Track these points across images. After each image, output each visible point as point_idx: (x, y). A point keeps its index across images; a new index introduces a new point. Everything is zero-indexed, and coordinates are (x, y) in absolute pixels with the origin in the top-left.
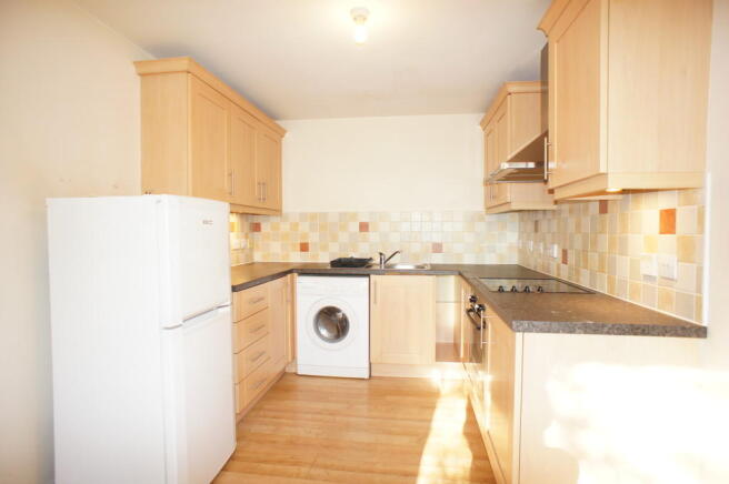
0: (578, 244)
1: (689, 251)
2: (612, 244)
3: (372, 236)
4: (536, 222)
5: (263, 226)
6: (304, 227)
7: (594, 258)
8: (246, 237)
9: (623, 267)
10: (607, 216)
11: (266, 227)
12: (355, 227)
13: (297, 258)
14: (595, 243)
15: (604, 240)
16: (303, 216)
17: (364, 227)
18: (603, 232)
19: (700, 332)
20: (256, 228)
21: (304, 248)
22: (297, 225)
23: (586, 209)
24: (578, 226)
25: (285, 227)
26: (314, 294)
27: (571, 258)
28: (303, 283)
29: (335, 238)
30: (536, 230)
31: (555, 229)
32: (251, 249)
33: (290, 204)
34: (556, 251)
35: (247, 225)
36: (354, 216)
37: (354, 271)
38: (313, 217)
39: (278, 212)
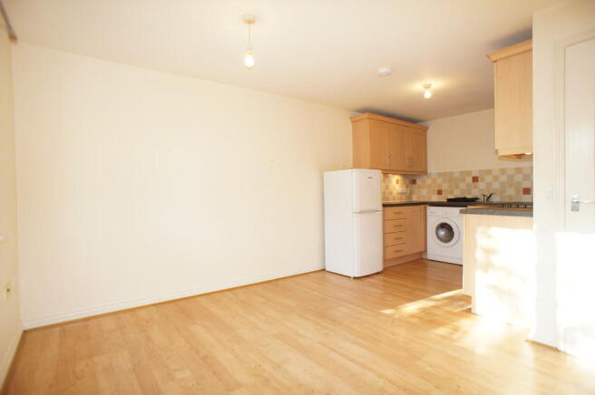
3: (481, 185)
5: (418, 181)
6: (439, 181)
8: (407, 187)
11: (419, 182)
12: (469, 180)
13: (435, 198)
16: (439, 175)
17: (475, 179)
20: (414, 182)
21: (440, 192)
22: (435, 179)
25: (429, 181)
26: (436, 216)
28: (431, 209)
29: (457, 187)
32: (411, 194)
33: (433, 168)
35: (407, 182)
36: (469, 173)
37: (461, 203)
38: (444, 175)
39: (425, 173)
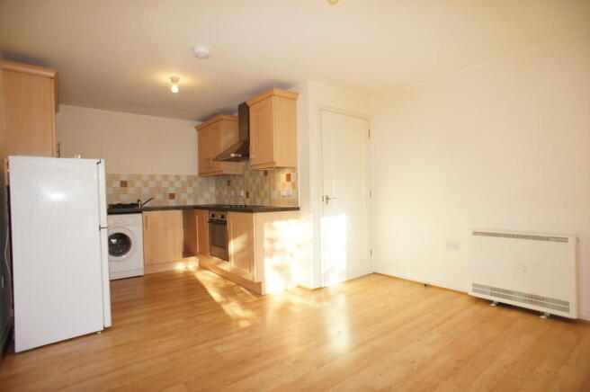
0: (255, 188)
1: (294, 186)
2: (270, 187)
3: (130, 190)
4: (229, 182)
7: (262, 193)
9: (275, 195)
10: (268, 177)
12: (118, 184)
14: (262, 187)
15: (267, 185)
17: (124, 184)
18: (266, 182)
19: (298, 209)
23: (258, 174)
24: (254, 182)
27: (251, 195)
30: (229, 185)
31: (241, 183)
34: (243, 193)
36: (117, 177)
